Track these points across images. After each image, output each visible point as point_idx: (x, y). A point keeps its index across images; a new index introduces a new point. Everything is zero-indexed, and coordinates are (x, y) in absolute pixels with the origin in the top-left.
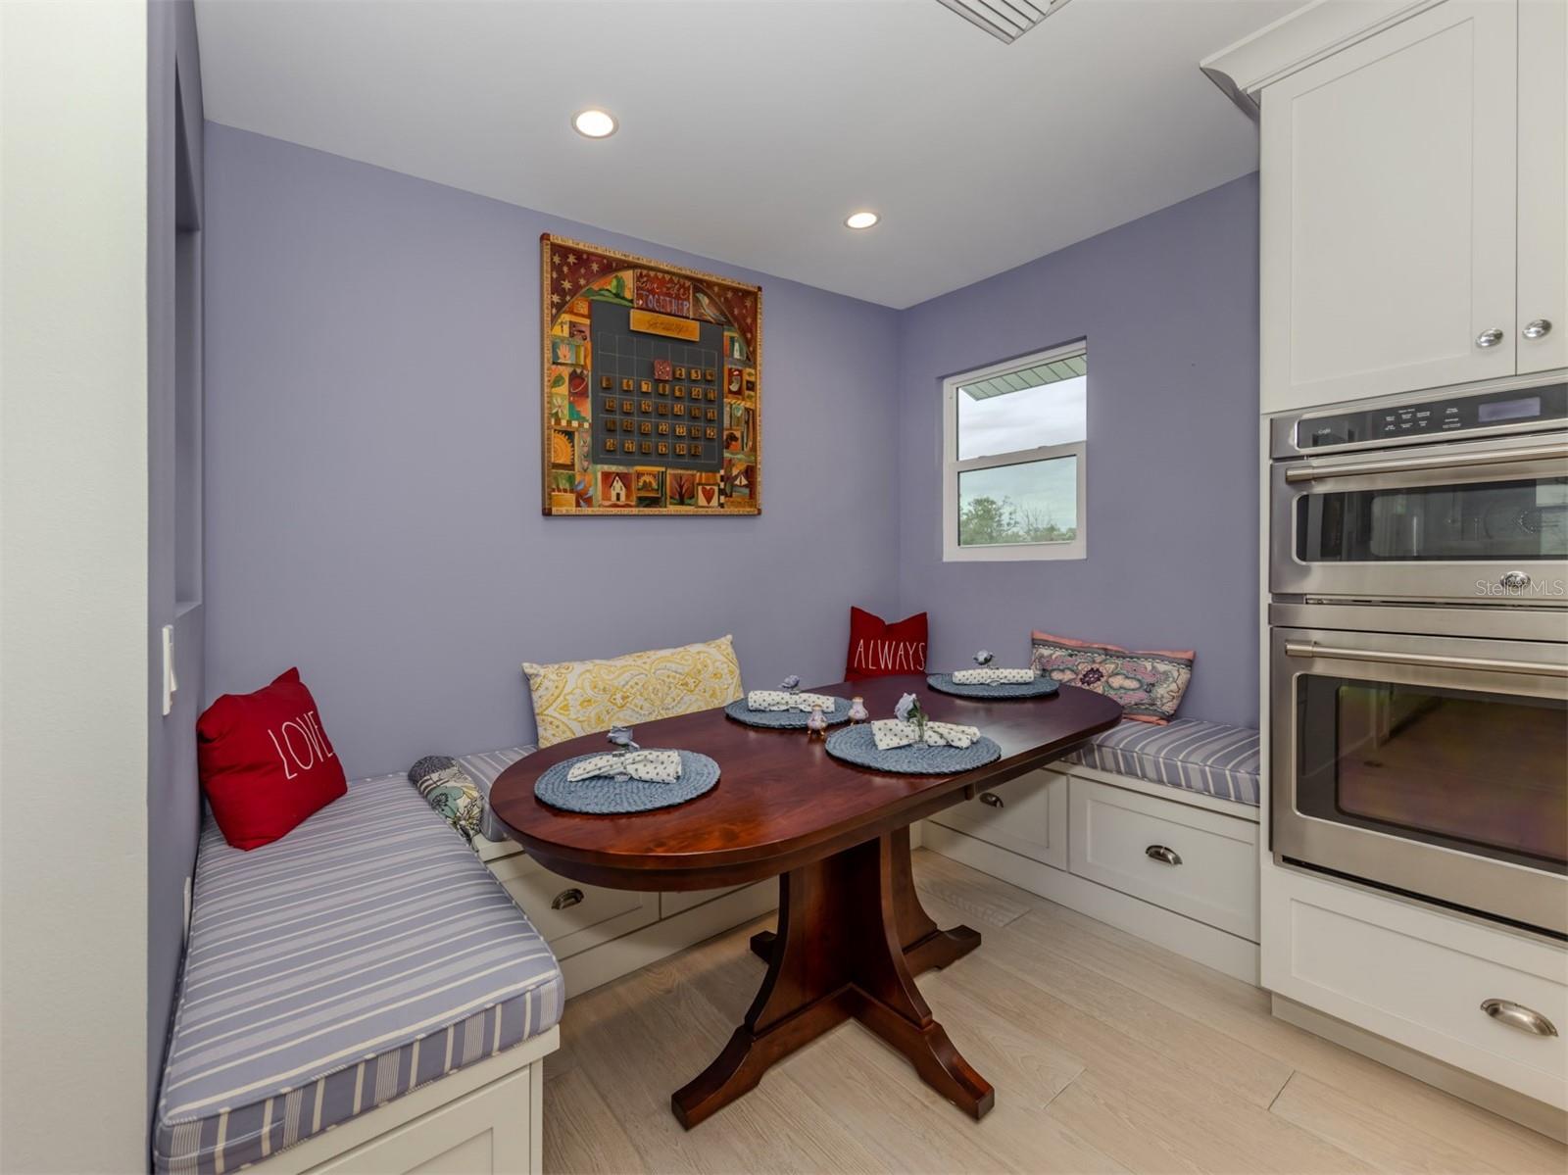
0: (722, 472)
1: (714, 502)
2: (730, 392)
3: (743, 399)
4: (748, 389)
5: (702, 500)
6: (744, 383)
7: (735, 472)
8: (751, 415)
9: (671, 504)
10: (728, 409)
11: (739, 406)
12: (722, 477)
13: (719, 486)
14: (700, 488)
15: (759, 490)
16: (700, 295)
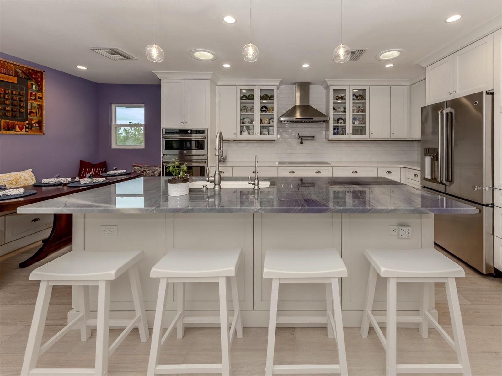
1: (24, 130)
2: (31, 99)
3: (37, 101)
4: (39, 99)
5: (18, 130)
6: (37, 97)
7: (33, 122)
8: (40, 107)
9: (3, 130)
10: (30, 104)
11: (35, 104)
13: (26, 126)
14: (17, 126)
15: (44, 127)
16: (18, 70)
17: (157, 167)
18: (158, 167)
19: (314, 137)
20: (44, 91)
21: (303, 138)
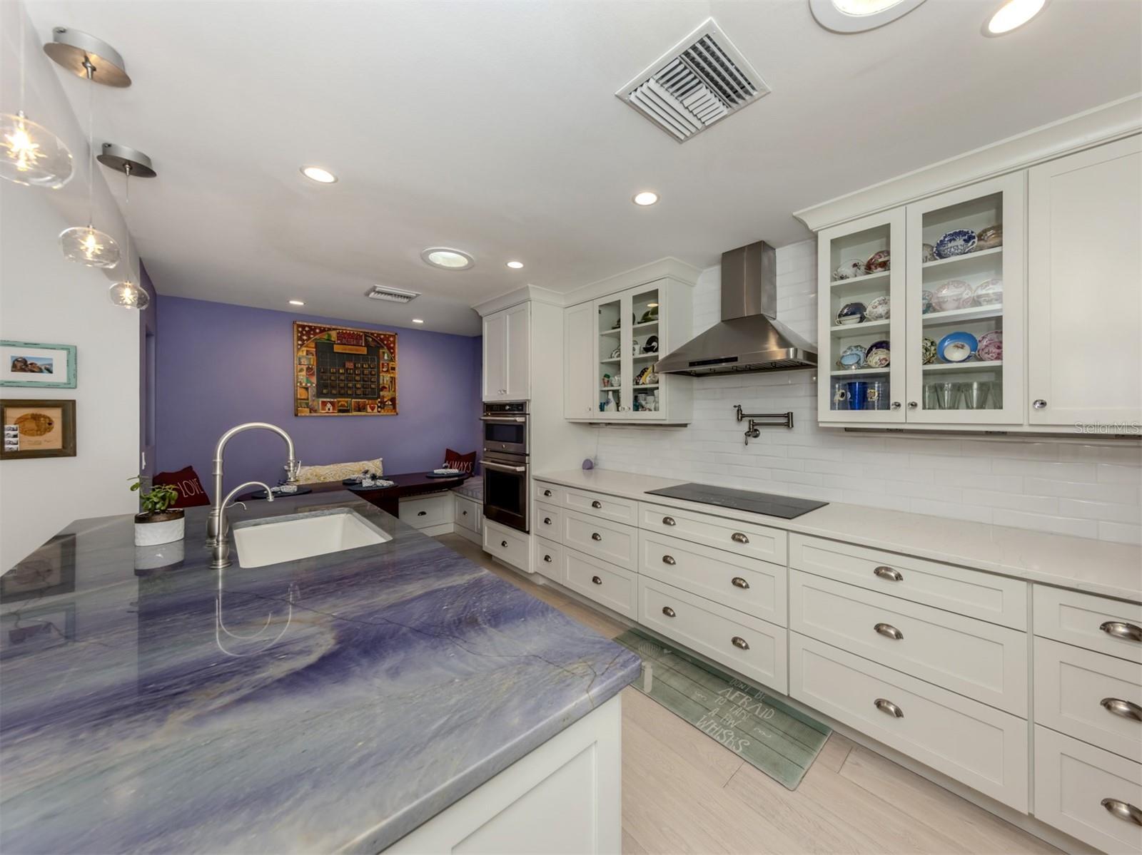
0: (379, 400)
1: (376, 410)
2: (383, 371)
3: (389, 373)
4: (392, 370)
5: (369, 410)
6: (389, 368)
7: (385, 400)
8: (393, 379)
10: (382, 377)
11: (387, 376)
12: (379, 402)
13: (378, 405)
14: (368, 406)
15: (397, 406)
16: (367, 338)
19: (790, 417)
20: (396, 359)
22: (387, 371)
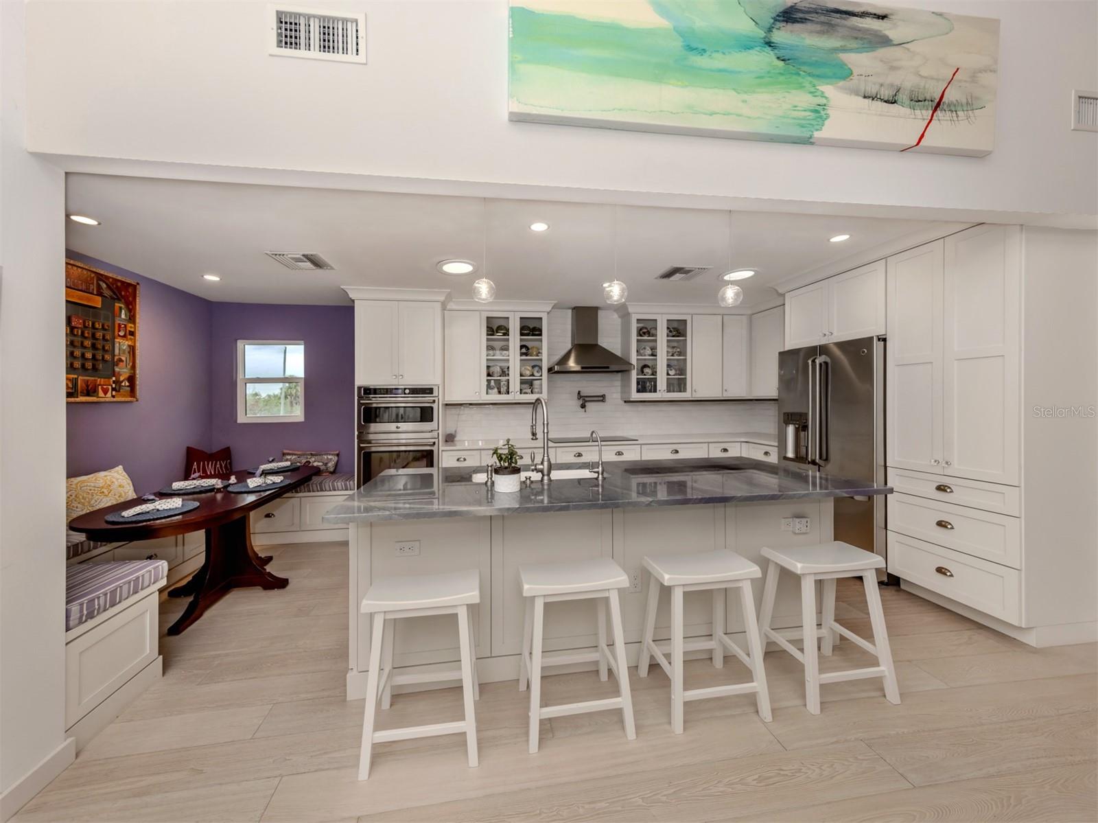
0: (114, 379)
1: (109, 394)
2: (119, 336)
3: (127, 340)
4: (130, 335)
5: (101, 394)
6: (128, 332)
7: (122, 379)
8: (132, 349)
9: (81, 396)
10: (118, 345)
11: (125, 344)
12: (114, 382)
13: (112, 386)
14: (100, 387)
15: (138, 387)
16: (101, 283)
17: (330, 454)
18: (332, 455)
19: (603, 396)
20: (137, 321)
21: (587, 399)
22: (124, 336)
